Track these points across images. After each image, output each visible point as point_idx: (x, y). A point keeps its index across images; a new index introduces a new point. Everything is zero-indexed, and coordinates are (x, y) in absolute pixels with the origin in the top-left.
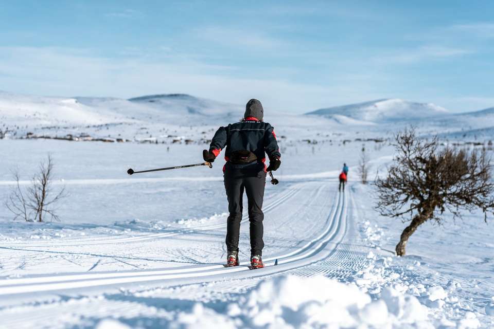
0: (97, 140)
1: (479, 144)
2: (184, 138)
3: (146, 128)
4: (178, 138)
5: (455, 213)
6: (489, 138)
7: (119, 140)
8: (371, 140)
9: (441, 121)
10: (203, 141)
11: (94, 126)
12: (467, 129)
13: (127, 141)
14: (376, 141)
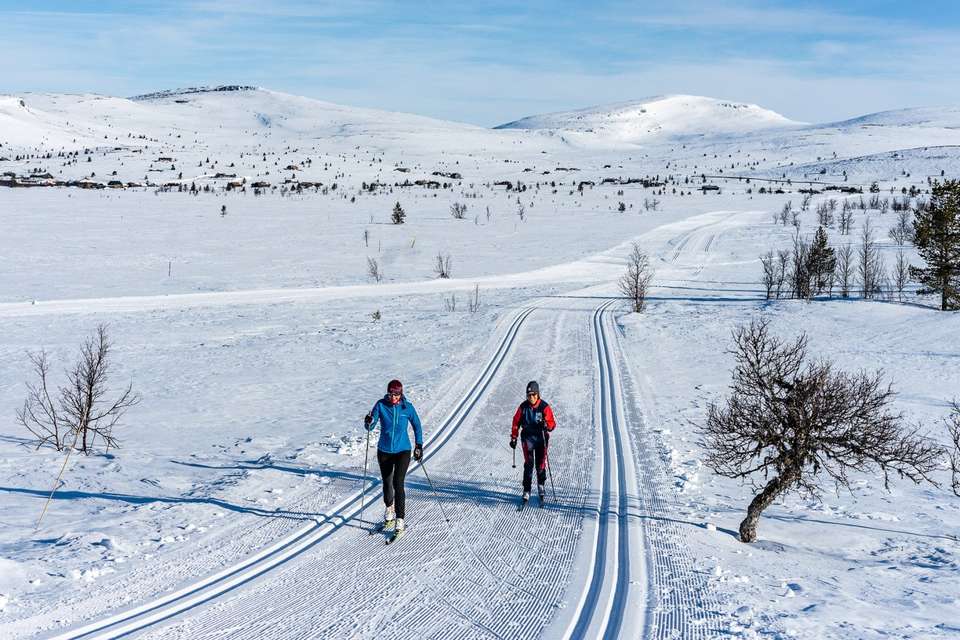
0: (68, 184)
1: (852, 191)
2: (251, 179)
3: (170, 159)
4: (237, 180)
5: (838, 478)
6: (874, 177)
7: (112, 184)
8: (635, 181)
9: (775, 142)
10: (289, 186)
11: (61, 155)
12: (827, 158)
13: (130, 185)
14: (646, 184)
